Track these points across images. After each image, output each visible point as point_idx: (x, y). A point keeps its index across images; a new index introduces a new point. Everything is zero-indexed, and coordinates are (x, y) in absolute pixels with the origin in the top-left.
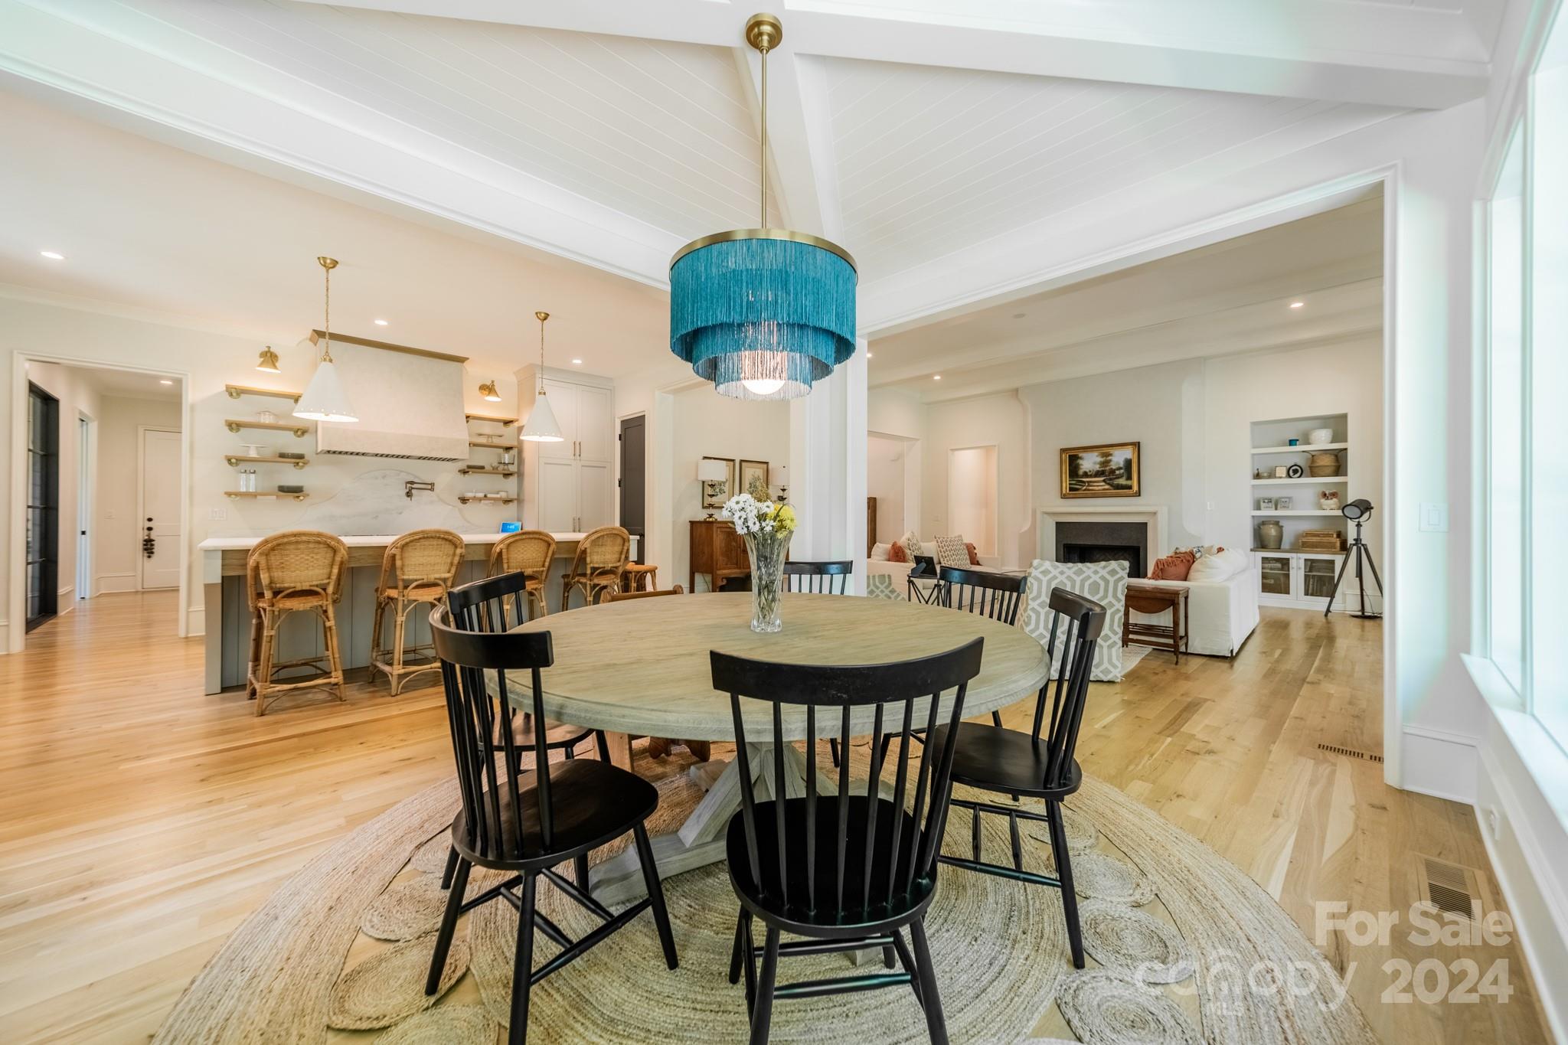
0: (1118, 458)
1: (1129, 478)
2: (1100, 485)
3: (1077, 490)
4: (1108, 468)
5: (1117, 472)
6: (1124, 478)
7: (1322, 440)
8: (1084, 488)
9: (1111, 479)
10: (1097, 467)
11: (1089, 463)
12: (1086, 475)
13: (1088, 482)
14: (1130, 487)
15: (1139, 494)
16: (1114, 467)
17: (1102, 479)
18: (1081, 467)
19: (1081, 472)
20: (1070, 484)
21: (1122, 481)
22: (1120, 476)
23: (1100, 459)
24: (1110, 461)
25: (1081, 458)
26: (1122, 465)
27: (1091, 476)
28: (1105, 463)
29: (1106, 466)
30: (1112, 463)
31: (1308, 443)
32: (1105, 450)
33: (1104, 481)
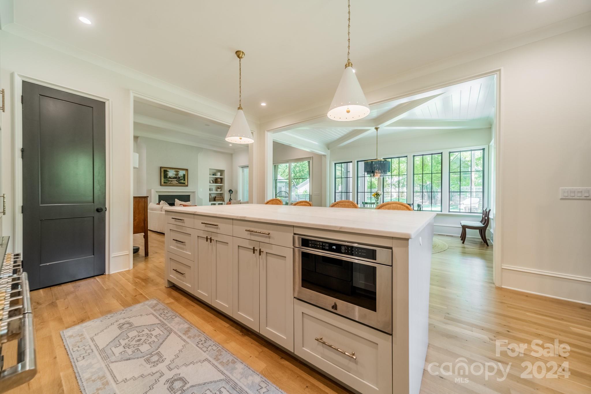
0: (181, 173)
1: (184, 180)
2: (175, 182)
3: (166, 183)
4: (178, 176)
5: (181, 178)
6: (183, 180)
7: (218, 175)
8: (169, 182)
9: (179, 180)
10: (174, 176)
11: (171, 174)
12: (170, 178)
13: (171, 180)
14: (184, 183)
15: (187, 186)
16: (180, 176)
17: (176, 180)
18: (168, 175)
19: (168, 177)
20: (164, 181)
21: (182, 181)
22: (182, 180)
23: (175, 173)
24: (178, 174)
25: (168, 171)
26: (182, 176)
27: (172, 178)
28: (177, 174)
29: (177, 176)
30: (179, 175)
31: (216, 175)
32: (177, 170)
33: (176, 181)
